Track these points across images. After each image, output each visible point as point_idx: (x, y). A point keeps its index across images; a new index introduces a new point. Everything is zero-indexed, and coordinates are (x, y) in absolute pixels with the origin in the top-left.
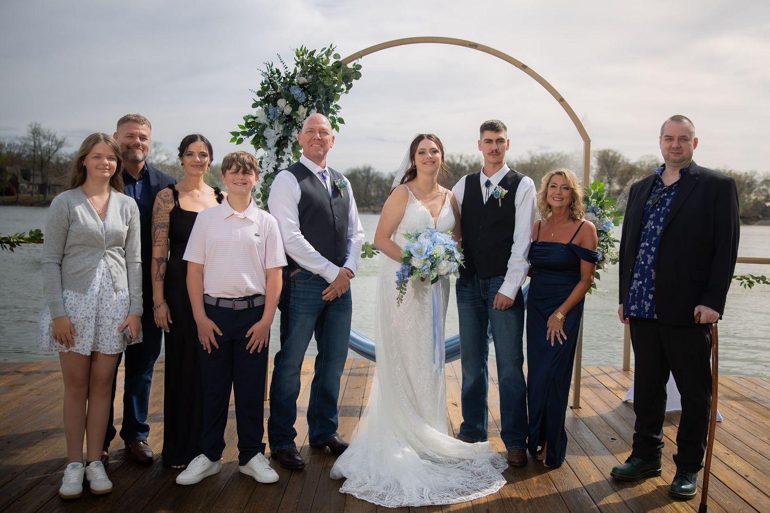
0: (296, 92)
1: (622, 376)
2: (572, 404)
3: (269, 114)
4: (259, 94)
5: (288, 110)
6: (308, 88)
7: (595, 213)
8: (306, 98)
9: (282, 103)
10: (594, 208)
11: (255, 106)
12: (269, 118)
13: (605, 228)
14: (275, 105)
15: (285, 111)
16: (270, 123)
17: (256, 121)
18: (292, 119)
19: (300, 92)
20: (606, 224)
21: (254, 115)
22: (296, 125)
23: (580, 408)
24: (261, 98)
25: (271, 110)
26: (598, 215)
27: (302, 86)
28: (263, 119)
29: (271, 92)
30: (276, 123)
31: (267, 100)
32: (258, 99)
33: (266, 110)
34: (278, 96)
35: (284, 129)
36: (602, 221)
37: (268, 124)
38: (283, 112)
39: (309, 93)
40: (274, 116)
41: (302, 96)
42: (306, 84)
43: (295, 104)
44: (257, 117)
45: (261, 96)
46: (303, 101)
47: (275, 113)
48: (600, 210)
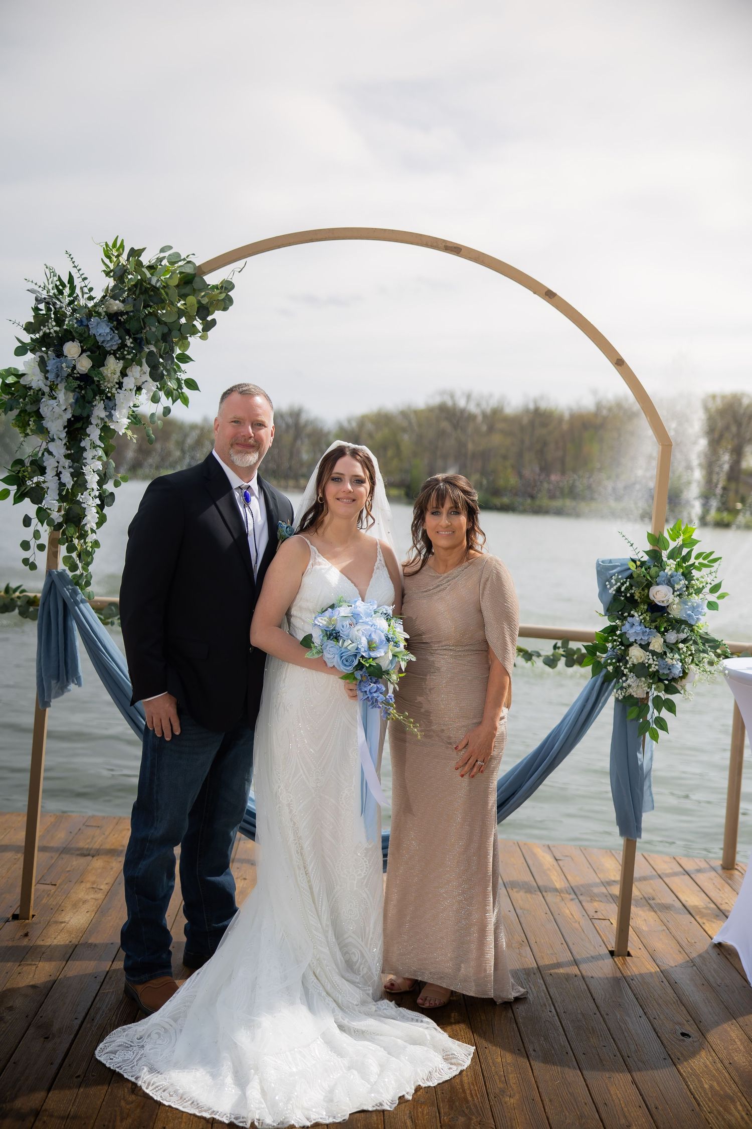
0: (102, 330)
1: (718, 881)
2: (614, 946)
3: (48, 371)
4: (29, 328)
5: (84, 365)
6: (124, 322)
7: (673, 587)
8: (120, 341)
9: (72, 349)
10: (672, 576)
11: (21, 351)
12: (47, 378)
13: (689, 616)
14: (60, 354)
15: (78, 367)
16: (51, 389)
17: (23, 381)
18: (93, 381)
19: (108, 330)
20: (693, 608)
21: (21, 369)
22: (101, 392)
23: (629, 955)
24: (33, 336)
25: (51, 365)
26: (678, 590)
27: (113, 317)
28: (36, 380)
29: (52, 328)
30: (61, 386)
31: (44, 341)
32: (27, 338)
33: (42, 363)
34: (68, 336)
35: (77, 401)
36: (685, 603)
37: (47, 390)
38: (74, 367)
39: (128, 332)
40: (57, 376)
41: (111, 339)
42: (122, 313)
43: (98, 354)
44: (23, 375)
45: (34, 332)
46: (115, 348)
47: (59, 369)
48: (683, 582)
